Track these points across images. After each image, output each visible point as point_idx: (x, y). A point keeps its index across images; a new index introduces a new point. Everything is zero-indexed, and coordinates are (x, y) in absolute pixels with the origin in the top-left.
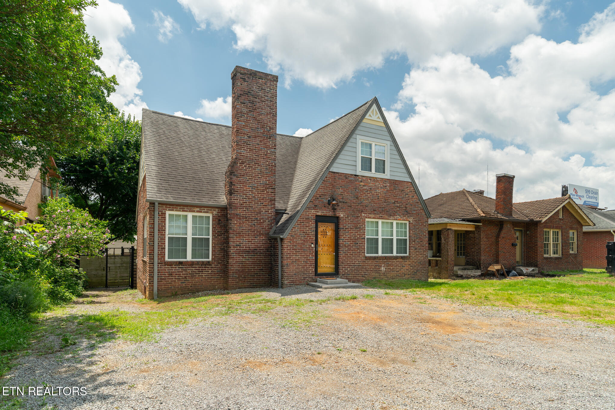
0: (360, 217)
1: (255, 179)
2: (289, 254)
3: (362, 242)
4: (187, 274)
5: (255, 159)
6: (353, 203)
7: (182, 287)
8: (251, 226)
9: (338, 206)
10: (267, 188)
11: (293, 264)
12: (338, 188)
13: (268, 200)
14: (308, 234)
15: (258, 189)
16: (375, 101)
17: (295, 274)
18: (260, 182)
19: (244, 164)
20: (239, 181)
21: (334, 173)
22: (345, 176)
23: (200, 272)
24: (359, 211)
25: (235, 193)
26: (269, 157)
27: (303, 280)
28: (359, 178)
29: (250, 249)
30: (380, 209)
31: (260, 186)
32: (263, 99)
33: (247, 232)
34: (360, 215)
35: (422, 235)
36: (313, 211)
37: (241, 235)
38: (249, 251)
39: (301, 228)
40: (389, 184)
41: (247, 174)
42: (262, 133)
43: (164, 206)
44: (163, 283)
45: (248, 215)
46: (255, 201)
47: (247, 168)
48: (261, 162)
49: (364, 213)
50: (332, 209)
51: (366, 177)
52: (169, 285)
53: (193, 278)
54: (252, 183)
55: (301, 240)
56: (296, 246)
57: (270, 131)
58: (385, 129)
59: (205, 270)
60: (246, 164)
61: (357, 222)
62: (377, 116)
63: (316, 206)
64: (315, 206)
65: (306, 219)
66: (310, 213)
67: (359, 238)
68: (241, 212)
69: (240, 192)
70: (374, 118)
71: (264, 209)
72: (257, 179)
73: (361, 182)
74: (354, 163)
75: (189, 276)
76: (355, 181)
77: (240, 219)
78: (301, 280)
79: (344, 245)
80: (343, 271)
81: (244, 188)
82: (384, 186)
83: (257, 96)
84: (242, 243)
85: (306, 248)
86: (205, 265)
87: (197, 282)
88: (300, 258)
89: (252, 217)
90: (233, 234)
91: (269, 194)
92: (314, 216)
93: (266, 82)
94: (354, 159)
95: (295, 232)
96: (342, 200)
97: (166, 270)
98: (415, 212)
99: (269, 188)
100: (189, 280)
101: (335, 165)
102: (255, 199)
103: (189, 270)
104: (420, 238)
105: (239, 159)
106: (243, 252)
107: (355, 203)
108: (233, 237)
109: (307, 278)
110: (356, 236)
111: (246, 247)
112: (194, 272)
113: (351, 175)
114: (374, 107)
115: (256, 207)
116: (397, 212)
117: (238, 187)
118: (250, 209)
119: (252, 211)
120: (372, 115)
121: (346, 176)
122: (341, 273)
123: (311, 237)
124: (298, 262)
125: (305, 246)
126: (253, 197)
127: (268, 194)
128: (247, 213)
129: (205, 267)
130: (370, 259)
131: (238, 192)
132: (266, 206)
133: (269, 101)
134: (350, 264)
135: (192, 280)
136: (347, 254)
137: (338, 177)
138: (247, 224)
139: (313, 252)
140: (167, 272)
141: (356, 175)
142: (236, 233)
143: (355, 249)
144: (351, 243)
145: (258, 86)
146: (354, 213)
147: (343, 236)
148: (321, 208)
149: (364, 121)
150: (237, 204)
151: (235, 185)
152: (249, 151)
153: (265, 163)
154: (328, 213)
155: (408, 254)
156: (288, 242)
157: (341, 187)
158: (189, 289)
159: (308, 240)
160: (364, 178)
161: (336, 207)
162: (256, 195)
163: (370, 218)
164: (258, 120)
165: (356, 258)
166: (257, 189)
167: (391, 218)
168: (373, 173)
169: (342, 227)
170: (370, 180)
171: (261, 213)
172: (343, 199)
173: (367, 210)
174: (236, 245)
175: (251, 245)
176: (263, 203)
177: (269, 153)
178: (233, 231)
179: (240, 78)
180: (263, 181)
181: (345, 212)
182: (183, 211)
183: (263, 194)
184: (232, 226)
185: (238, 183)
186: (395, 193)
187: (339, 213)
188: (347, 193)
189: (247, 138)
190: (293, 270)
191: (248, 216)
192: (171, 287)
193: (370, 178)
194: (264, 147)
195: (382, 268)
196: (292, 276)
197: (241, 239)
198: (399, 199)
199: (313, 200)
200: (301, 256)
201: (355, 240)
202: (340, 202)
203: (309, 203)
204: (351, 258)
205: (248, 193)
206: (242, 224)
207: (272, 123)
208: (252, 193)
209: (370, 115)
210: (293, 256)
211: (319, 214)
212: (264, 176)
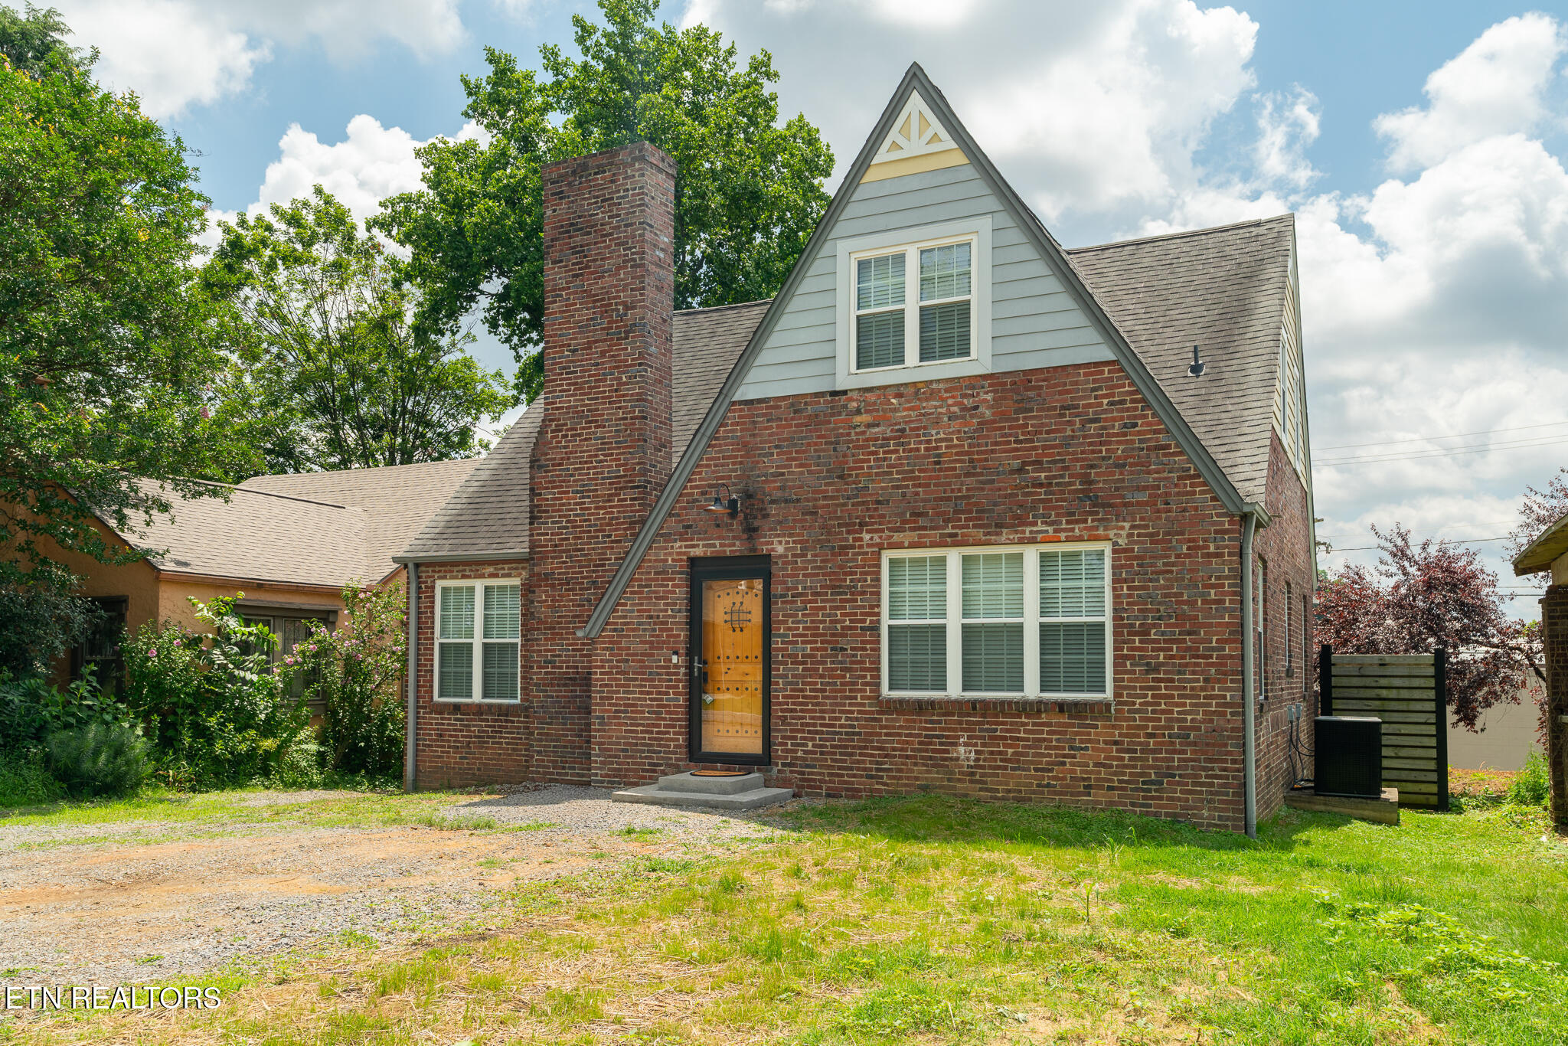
0: (852, 547)
1: (588, 468)
2: (606, 686)
3: (863, 642)
4: (471, 737)
5: (588, 411)
6: (825, 498)
7: (460, 769)
8: (579, 605)
9: (766, 516)
10: (621, 489)
11: (619, 718)
12: (765, 455)
13: (623, 523)
14: (662, 623)
15: (597, 496)
16: (915, 79)
17: (623, 750)
18: (602, 473)
19: (561, 431)
20: (550, 482)
21: (751, 402)
22: (792, 405)
23: (496, 732)
24: (847, 525)
25: (541, 517)
26: (624, 396)
27: (647, 771)
28: (851, 400)
29: (578, 673)
30: (948, 508)
31: (602, 484)
32: (607, 227)
33: (570, 622)
34: (855, 540)
35: (1192, 603)
36: (678, 544)
37: (558, 634)
38: (575, 679)
39: (642, 604)
40: (989, 397)
41: (569, 458)
42: (604, 329)
43: (430, 569)
44: (428, 756)
45: (573, 573)
46: (590, 532)
47: (570, 441)
48: (603, 415)
49: (868, 531)
50: (744, 531)
51: (879, 388)
52: (437, 762)
53: (482, 748)
54: (583, 480)
55: (642, 642)
56: (627, 661)
57: (626, 315)
58: (971, 172)
59: (506, 727)
60: (567, 430)
61: (841, 567)
62: (929, 134)
63: (690, 527)
64: (684, 526)
65: (656, 573)
66: (670, 554)
67: (850, 628)
68: (557, 568)
69: (553, 511)
70: (915, 146)
71: (615, 553)
72: (595, 468)
73: (858, 412)
74: (825, 350)
75: (474, 742)
76: (833, 415)
77: (553, 586)
78: (644, 771)
79: (789, 656)
80: (787, 751)
81: (561, 499)
82: (962, 410)
83: (592, 226)
84: (560, 656)
85: (657, 667)
86: (507, 716)
87: (492, 759)
88: (639, 699)
89: (582, 578)
90: (538, 629)
91: (627, 506)
92: (681, 560)
93: (614, 175)
94: (824, 334)
95: (625, 617)
96: (778, 494)
97: (432, 724)
98: (1144, 497)
99: (626, 488)
100: (474, 753)
101: (753, 375)
102: (590, 526)
103: (474, 726)
104: (1181, 617)
105: (550, 420)
106: (560, 679)
107: (832, 498)
108: (537, 640)
109: (661, 765)
110: (837, 622)
111: (567, 667)
112: (484, 732)
113: (817, 395)
114: (916, 102)
115: (594, 549)
116: (1034, 509)
117: (547, 500)
118: (576, 556)
119: (581, 561)
120: (901, 141)
121: (796, 403)
122: (779, 757)
123: (672, 630)
124: (632, 712)
125: (655, 661)
126: (585, 521)
127: (622, 506)
128: (571, 567)
129: (506, 721)
130: (900, 712)
131: (548, 511)
132: (620, 541)
133: (623, 229)
134: (815, 725)
135: (481, 753)
136: (802, 690)
137: (764, 415)
138: (572, 600)
139: (680, 681)
140: (434, 730)
141: (834, 393)
142: (545, 628)
143: (833, 669)
144: (817, 649)
145: (595, 197)
146: (829, 533)
147: (786, 622)
148: (706, 532)
149: (870, 176)
150: (546, 546)
151: (540, 494)
152: (575, 390)
153: (613, 414)
154: (730, 545)
155: (1109, 694)
156: (604, 649)
157: (777, 447)
158: (474, 774)
159: (664, 642)
160: (871, 397)
161: (756, 523)
162: (593, 514)
163: (899, 546)
164: (594, 295)
165: (837, 705)
166: (594, 497)
167: (1003, 538)
168: (913, 368)
169: (780, 592)
170: (899, 396)
171: (604, 565)
172: (783, 488)
173: (884, 516)
174: (545, 662)
175: (580, 662)
176: (609, 536)
177: (625, 384)
178: (538, 623)
179: (552, 195)
180: (610, 468)
181: (791, 535)
182: (464, 577)
183: (610, 507)
184: (536, 607)
185: (547, 488)
186: (1025, 426)
187: (768, 543)
188: (801, 466)
189: (568, 356)
190: (617, 738)
191: (572, 578)
192: (442, 767)
193: (899, 390)
194: (610, 368)
195: (962, 749)
196: (616, 756)
197: (558, 645)
198: (1044, 447)
199: (681, 508)
200: (641, 693)
201: (832, 635)
202: (773, 502)
203: (664, 521)
204: (817, 704)
205: (571, 510)
206: (558, 601)
207: (632, 290)
208: (581, 509)
209: (895, 146)
210: (618, 692)
211: (698, 552)
212: (612, 454)
